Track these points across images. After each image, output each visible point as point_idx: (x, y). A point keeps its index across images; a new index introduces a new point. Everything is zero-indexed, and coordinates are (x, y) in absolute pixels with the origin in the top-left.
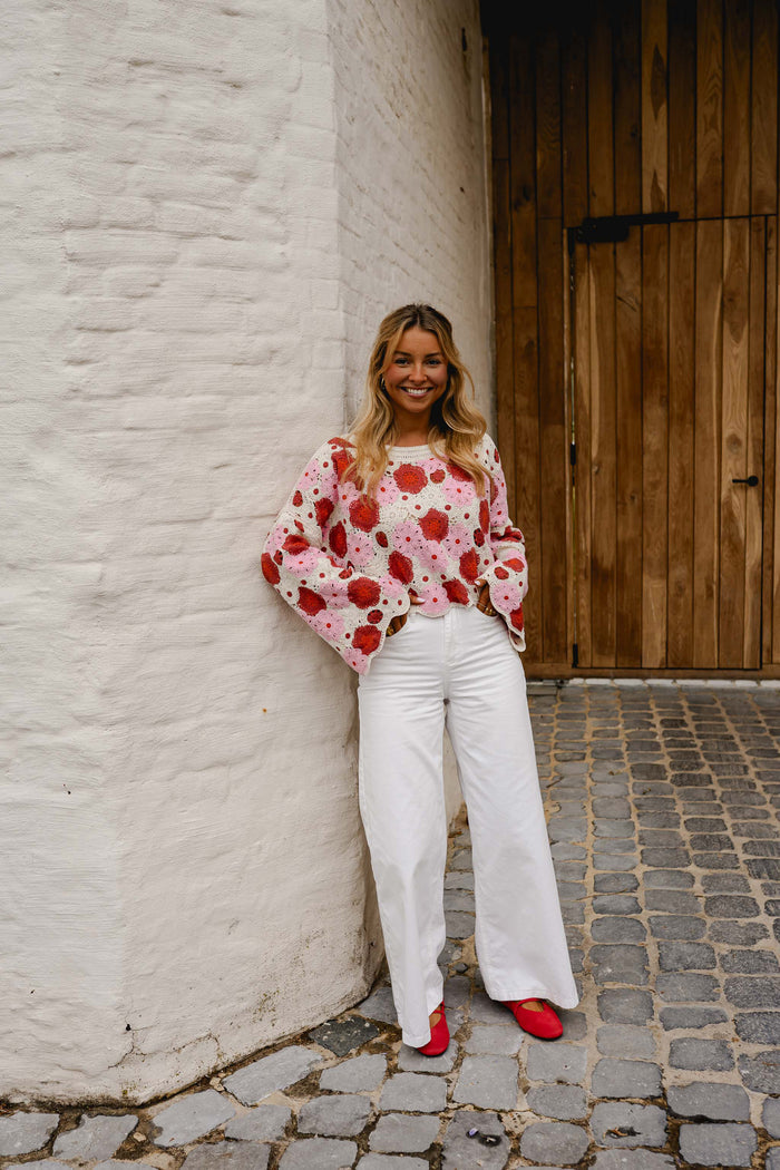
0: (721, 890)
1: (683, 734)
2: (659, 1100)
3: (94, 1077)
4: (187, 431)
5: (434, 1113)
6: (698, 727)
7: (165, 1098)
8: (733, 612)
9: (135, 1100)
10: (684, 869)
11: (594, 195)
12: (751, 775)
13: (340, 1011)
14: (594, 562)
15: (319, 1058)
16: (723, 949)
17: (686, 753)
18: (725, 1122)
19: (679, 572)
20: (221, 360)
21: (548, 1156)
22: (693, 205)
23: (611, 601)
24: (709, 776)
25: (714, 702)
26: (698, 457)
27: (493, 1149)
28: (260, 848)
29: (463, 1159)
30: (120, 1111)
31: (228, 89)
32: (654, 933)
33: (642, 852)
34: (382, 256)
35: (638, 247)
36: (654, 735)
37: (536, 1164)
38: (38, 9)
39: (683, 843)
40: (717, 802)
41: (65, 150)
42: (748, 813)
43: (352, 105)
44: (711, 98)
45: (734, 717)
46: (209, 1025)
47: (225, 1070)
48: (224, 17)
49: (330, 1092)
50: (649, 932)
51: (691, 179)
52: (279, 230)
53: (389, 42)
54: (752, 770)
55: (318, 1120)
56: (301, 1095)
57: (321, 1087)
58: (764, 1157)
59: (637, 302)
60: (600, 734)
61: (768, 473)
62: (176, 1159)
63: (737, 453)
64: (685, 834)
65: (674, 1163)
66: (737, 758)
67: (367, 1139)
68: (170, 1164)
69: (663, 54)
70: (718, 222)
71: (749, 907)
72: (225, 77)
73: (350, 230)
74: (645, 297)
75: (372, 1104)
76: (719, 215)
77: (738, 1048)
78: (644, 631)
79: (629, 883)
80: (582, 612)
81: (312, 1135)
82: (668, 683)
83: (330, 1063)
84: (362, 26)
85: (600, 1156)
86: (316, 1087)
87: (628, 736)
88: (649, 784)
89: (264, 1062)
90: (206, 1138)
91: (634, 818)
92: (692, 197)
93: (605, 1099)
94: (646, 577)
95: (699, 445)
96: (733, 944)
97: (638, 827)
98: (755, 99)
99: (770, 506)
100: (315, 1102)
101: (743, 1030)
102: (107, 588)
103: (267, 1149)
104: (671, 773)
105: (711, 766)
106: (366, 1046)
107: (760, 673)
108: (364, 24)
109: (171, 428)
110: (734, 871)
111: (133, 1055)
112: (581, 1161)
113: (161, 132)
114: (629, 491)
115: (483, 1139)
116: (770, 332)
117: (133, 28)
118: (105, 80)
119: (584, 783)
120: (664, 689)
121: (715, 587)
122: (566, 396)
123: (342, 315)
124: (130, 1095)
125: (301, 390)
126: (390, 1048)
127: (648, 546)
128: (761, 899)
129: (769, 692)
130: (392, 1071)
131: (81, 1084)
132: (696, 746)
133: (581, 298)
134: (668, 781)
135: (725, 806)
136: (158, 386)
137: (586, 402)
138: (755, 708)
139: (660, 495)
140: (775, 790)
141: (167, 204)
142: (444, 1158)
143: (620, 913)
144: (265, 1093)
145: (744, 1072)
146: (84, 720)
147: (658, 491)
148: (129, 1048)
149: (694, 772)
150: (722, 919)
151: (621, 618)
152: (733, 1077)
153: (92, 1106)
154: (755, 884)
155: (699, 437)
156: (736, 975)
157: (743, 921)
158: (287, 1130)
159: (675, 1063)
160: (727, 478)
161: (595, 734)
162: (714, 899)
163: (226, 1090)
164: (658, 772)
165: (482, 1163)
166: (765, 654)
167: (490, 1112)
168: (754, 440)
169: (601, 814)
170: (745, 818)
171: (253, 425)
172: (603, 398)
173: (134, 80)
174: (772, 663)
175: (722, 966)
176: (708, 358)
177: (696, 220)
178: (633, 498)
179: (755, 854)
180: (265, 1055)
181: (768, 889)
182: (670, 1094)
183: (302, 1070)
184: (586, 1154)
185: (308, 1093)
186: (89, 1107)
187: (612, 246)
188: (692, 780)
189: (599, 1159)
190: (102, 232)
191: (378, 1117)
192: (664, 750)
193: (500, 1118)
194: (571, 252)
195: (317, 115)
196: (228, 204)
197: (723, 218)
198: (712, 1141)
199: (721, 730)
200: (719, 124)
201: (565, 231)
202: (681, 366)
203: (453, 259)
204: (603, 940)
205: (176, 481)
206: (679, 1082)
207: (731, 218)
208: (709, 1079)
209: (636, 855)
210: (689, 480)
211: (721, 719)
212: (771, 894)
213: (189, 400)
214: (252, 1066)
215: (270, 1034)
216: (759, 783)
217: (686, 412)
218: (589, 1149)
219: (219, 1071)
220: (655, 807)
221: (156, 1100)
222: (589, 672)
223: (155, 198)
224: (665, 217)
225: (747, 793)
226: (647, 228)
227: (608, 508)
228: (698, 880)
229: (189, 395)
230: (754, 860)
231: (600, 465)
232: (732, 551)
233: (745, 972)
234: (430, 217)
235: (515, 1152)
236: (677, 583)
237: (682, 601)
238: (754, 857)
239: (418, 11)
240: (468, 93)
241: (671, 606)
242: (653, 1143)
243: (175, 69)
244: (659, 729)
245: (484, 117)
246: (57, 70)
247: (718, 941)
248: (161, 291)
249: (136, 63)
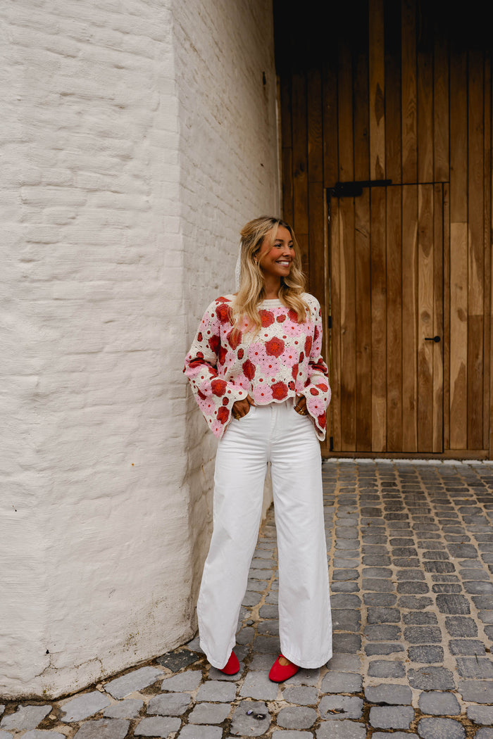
0: (408, 579)
1: (394, 490)
2: (360, 694)
3: (26, 682)
4: (91, 301)
5: (227, 702)
6: (403, 487)
7: (69, 696)
8: (426, 418)
9: (51, 696)
10: (387, 567)
11: (342, 169)
12: (432, 514)
13: (175, 647)
14: (343, 387)
15: (162, 673)
16: (405, 611)
17: (395, 501)
18: (397, 705)
19: (394, 394)
20: (110, 261)
21: (293, 724)
22: (400, 176)
23: (353, 412)
24: (407, 515)
25: (414, 472)
26: (404, 325)
27: (261, 721)
28: (129, 546)
29: (243, 727)
30: (42, 703)
31: (117, 109)
32: (366, 603)
33: (363, 558)
34: (208, 203)
35: (368, 200)
36: (377, 491)
37: (286, 729)
38: (9, 64)
39: (388, 553)
40: (411, 529)
41: (23, 142)
42: (428, 535)
43: (189, 118)
44: (410, 115)
45: (426, 481)
46: (96, 652)
47: (106, 680)
48: (116, 69)
49: (167, 692)
50: (363, 602)
51: (399, 161)
52: (146, 188)
53: (214, 82)
54: (433, 511)
55: (159, 707)
56: (150, 693)
57: (162, 689)
58: (417, 724)
59: (368, 233)
60: (344, 491)
61: (446, 335)
62: (74, 729)
63: (428, 323)
64: (389, 547)
65: (366, 727)
66: (425, 504)
67: (187, 717)
68: (70, 732)
69: (382, 88)
70: (415, 186)
71: (423, 588)
72: (116, 102)
73: (188, 189)
74: (372, 229)
75: (191, 698)
76: (416, 182)
77: (408, 666)
78: (373, 430)
79: (353, 575)
80: (335, 417)
81: (155, 715)
82: (388, 461)
83: (168, 675)
84: (197, 74)
85: (323, 724)
86: (159, 689)
87: (360, 492)
88: (370, 519)
89: (129, 675)
90: (92, 717)
91: (360, 539)
92: (400, 171)
93: (329, 694)
94: (374, 397)
95: (405, 318)
96: (411, 608)
97: (362, 543)
98: (435, 116)
99: (448, 353)
100: (158, 697)
101: (412, 656)
102: (41, 390)
103: (128, 723)
104: (384, 513)
105: (409, 509)
106: (190, 666)
107: (443, 455)
108: (199, 73)
109: (80, 299)
110: (416, 568)
111: (50, 669)
112: (312, 727)
113: (78, 133)
114: (363, 344)
115: (255, 716)
116: (446, 251)
117: (63, 75)
118: (47, 104)
119: (332, 518)
120: (385, 465)
121: (415, 403)
122: (326, 288)
123: (182, 237)
124: (48, 693)
125: (157, 279)
126: (205, 667)
127: (375, 377)
128: (431, 584)
129: (448, 467)
130: (204, 680)
131: (19, 687)
132: (401, 497)
133: (335, 229)
134: (382, 518)
135: (414, 532)
136: (74, 275)
137: (338, 291)
138: (439, 476)
139: (382, 347)
140: (445, 523)
141: (81, 172)
142: (232, 726)
143: (348, 592)
144: (128, 692)
145: (410, 678)
146: (26, 468)
147: (380, 345)
148: (48, 665)
149: (398, 512)
150: (407, 595)
151: (359, 421)
152: (404, 681)
153: (25, 700)
154: (428, 575)
155: (404, 312)
156: (411, 625)
157: (418, 596)
158: (140, 712)
159: (371, 673)
160: (422, 337)
161: (341, 490)
162: (403, 583)
163: (105, 691)
164: (378, 512)
165: (254, 729)
166: (445, 444)
167: (260, 701)
168: (437, 315)
169: (340, 536)
170: (426, 538)
171: (128, 298)
172: (348, 289)
173: (63, 104)
174: (450, 449)
175: (404, 621)
176: (410, 266)
177: (402, 185)
178: (366, 349)
179: (430, 559)
180: (130, 672)
181: (435, 578)
182: (367, 691)
183: (151, 679)
184: (315, 723)
185: (154, 692)
186: (23, 701)
187: (352, 199)
188: (397, 517)
189: (322, 726)
190: (43, 188)
191: (194, 705)
192: (381, 500)
193: (266, 705)
194: (329, 201)
195: (168, 124)
196: (116, 173)
197: (418, 184)
198: (388, 716)
199: (417, 488)
200: (415, 129)
201: (325, 190)
202: (394, 270)
203: (255, 205)
204: (335, 607)
205: (83, 330)
206: (373, 684)
207: (422, 184)
208: (391, 682)
209: (359, 559)
210: (399, 338)
211: (418, 482)
212: (437, 581)
213: (92, 283)
214: (122, 677)
215: (133, 659)
216: (436, 519)
217: (397, 298)
218: (317, 721)
219: (102, 681)
220: (373, 532)
221: (63, 697)
222: (339, 454)
223: (74, 169)
224: (384, 183)
225: (428, 524)
226: (373, 188)
227: (351, 355)
228: (395, 573)
229: (91, 281)
230: (429, 562)
231: (346, 329)
232: (425, 381)
233: (417, 624)
234: (241, 181)
235: (274, 723)
236: (393, 400)
237: (395, 411)
238: (429, 560)
239: (233, 63)
240: (267, 109)
241: (389, 414)
242: (354, 717)
243: (86, 98)
244: (380, 488)
245: (277, 122)
246: (19, 98)
247: (403, 607)
248: (76, 222)
249: (65, 95)
